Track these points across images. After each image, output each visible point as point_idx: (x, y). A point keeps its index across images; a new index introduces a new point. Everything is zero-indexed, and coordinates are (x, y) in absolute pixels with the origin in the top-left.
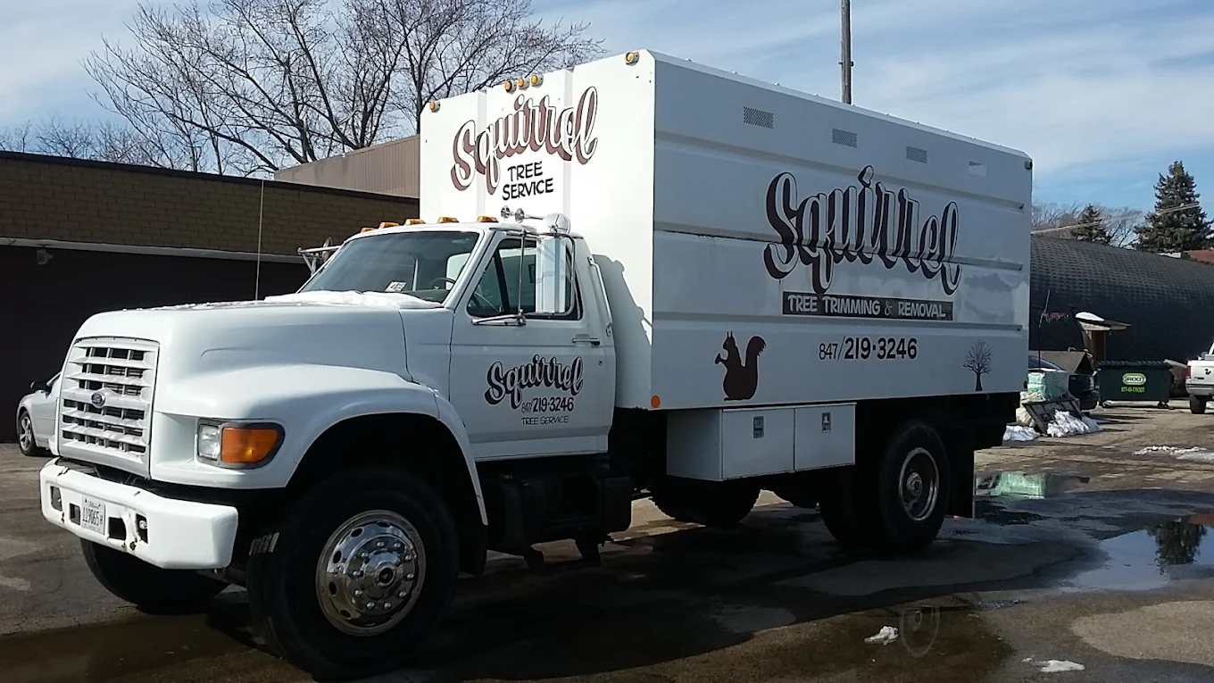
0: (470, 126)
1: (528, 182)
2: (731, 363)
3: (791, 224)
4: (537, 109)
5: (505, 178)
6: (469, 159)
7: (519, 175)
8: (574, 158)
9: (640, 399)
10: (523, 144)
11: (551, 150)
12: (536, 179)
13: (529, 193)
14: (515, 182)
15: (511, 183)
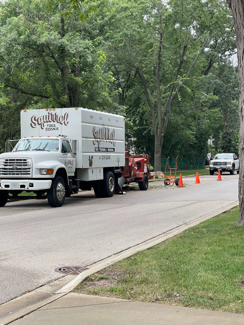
0: (36, 116)
1: (52, 128)
2: (90, 160)
3: (95, 135)
4: (54, 115)
5: (46, 126)
6: (36, 122)
7: (50, 126)
8: (63, 124)
9: (80, 166)
10: (51, 121)
11: (58, 122)
12: (54, 128)
13: (53, 130)
14: (49, 127)
15: (48, 128)
